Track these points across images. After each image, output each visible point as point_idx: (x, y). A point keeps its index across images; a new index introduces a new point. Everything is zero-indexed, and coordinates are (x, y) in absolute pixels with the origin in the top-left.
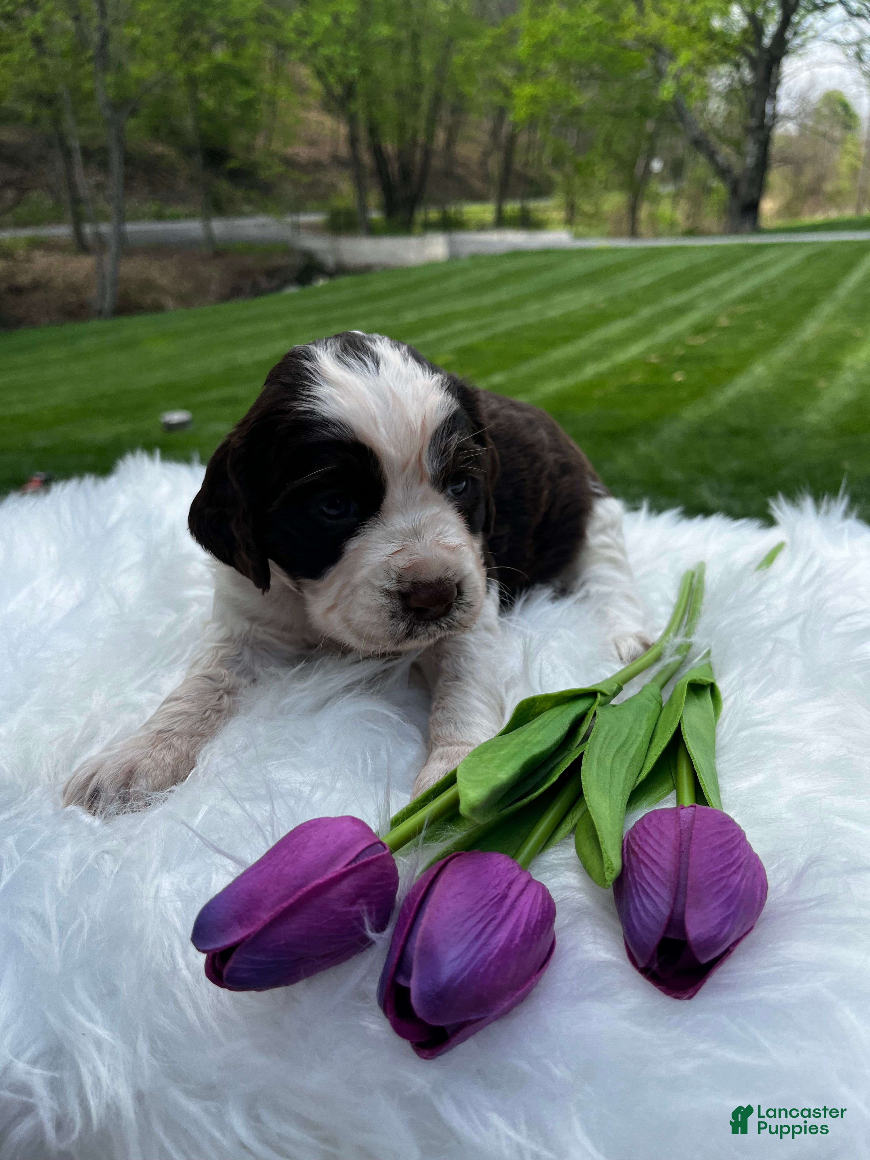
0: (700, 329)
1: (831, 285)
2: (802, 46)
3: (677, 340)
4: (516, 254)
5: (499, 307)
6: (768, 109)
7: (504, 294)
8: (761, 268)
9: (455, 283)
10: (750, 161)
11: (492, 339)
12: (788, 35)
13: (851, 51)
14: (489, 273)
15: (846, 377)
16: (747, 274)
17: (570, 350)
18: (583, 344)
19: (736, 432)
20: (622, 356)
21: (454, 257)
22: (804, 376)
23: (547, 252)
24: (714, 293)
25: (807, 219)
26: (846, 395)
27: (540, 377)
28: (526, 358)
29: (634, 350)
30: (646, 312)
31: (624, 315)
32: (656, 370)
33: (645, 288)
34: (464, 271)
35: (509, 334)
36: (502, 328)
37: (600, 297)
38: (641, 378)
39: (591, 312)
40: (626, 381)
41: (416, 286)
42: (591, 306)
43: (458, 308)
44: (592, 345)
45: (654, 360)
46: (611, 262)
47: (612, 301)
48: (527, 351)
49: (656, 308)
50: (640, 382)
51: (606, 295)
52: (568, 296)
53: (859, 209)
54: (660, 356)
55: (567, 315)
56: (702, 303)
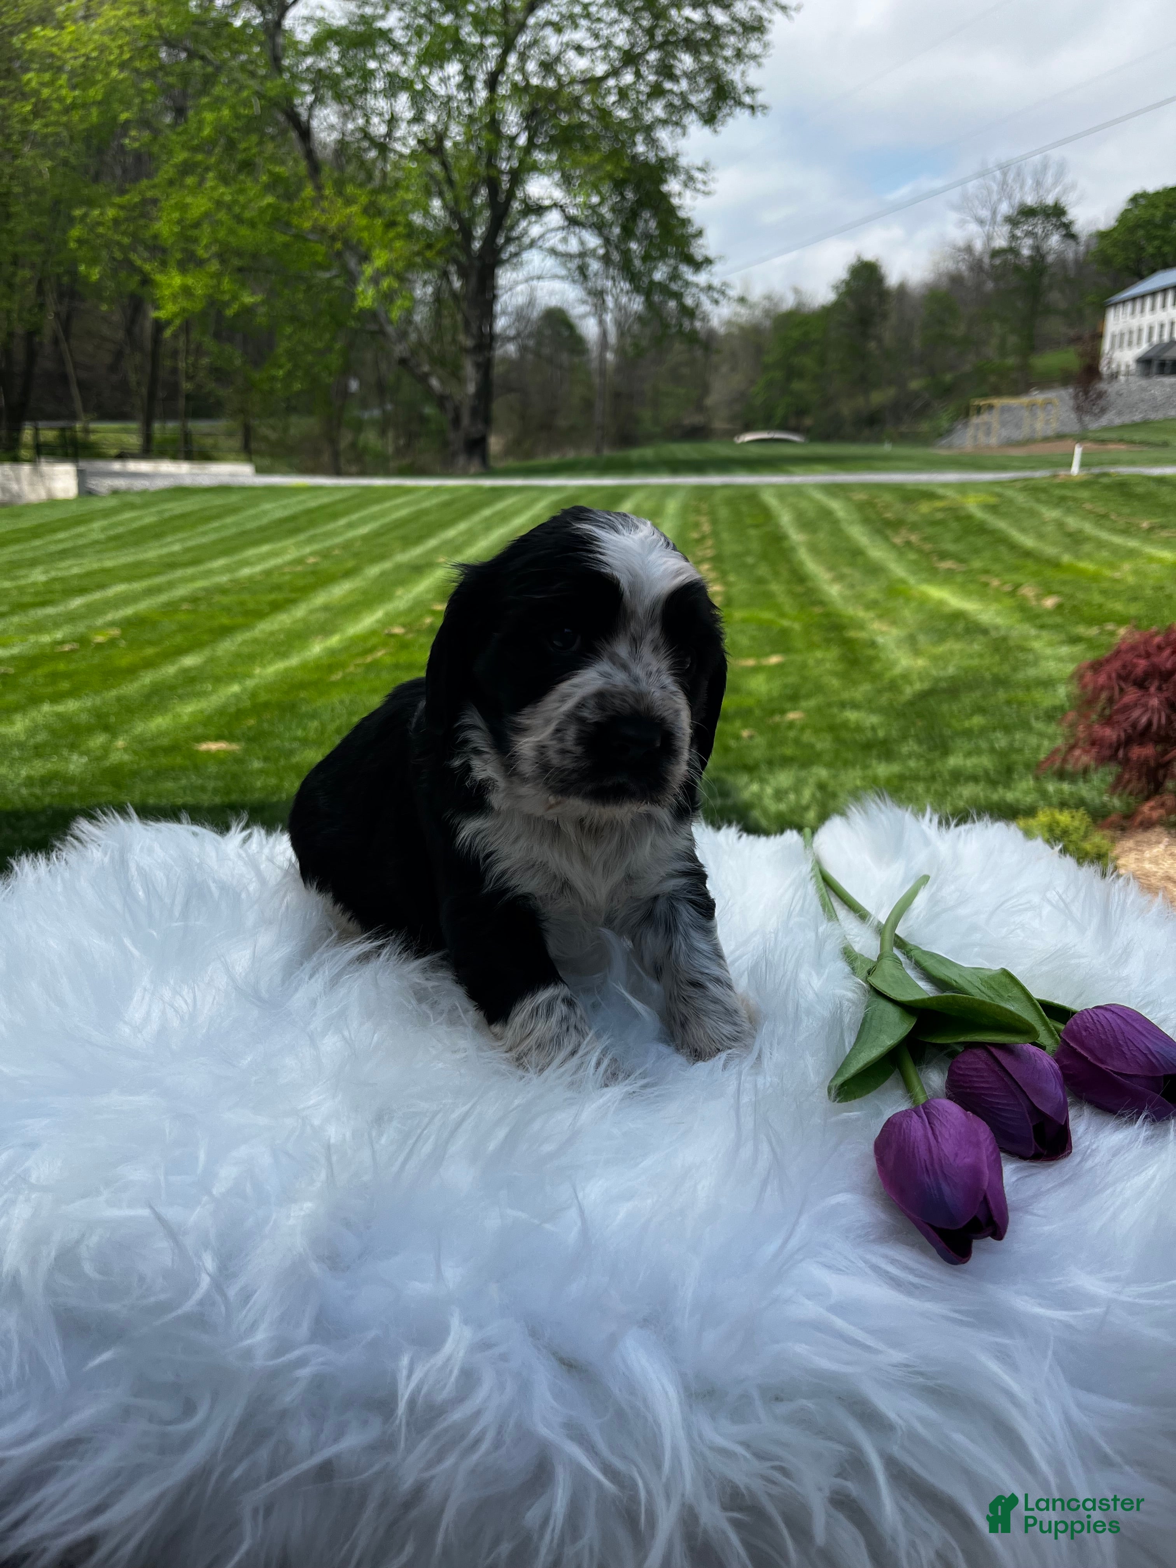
2: (516, 255)
3: (420, 606)
4: (181, 491)
5: (170, 564)
6: (486, 328)
7: (174, 546)
8: (504, 517)
9: (96, 529)
10: (472, 389)
11: (171, 608)
12: (501, 240)
13: (574, 264)
14: (149, 518)
16: (489, 525)
17: (283, 620)
18: (300, 612)
20: (355, 629)
21: (87, 495)
23: (223, 490)
24: (455, 548)
25: (541, 462)
28: (225, 631)
29: (368, 621)
30: (374, 571)
31: (348, 574)
33: (365, 538)
34: (106, 513)
35: (194, 600)
36: (181, 591)
37: (308, 550)
38: (385, 654)
39: (299, 568)
40: (369, 659)
41: (36, 532)
42: (300, 561)
43: (109, 564)
44: (312, 612)
45: (398, 630)
46: (313, 504)
47: (325, 554)
48: (225, 620)
49: (387, 565)
50: (388, 660)
51: (316, 547)
52: (265, 548)
53: (598, 450)
54: (404, 626)
55: (268, 573)
56: (442, 559)
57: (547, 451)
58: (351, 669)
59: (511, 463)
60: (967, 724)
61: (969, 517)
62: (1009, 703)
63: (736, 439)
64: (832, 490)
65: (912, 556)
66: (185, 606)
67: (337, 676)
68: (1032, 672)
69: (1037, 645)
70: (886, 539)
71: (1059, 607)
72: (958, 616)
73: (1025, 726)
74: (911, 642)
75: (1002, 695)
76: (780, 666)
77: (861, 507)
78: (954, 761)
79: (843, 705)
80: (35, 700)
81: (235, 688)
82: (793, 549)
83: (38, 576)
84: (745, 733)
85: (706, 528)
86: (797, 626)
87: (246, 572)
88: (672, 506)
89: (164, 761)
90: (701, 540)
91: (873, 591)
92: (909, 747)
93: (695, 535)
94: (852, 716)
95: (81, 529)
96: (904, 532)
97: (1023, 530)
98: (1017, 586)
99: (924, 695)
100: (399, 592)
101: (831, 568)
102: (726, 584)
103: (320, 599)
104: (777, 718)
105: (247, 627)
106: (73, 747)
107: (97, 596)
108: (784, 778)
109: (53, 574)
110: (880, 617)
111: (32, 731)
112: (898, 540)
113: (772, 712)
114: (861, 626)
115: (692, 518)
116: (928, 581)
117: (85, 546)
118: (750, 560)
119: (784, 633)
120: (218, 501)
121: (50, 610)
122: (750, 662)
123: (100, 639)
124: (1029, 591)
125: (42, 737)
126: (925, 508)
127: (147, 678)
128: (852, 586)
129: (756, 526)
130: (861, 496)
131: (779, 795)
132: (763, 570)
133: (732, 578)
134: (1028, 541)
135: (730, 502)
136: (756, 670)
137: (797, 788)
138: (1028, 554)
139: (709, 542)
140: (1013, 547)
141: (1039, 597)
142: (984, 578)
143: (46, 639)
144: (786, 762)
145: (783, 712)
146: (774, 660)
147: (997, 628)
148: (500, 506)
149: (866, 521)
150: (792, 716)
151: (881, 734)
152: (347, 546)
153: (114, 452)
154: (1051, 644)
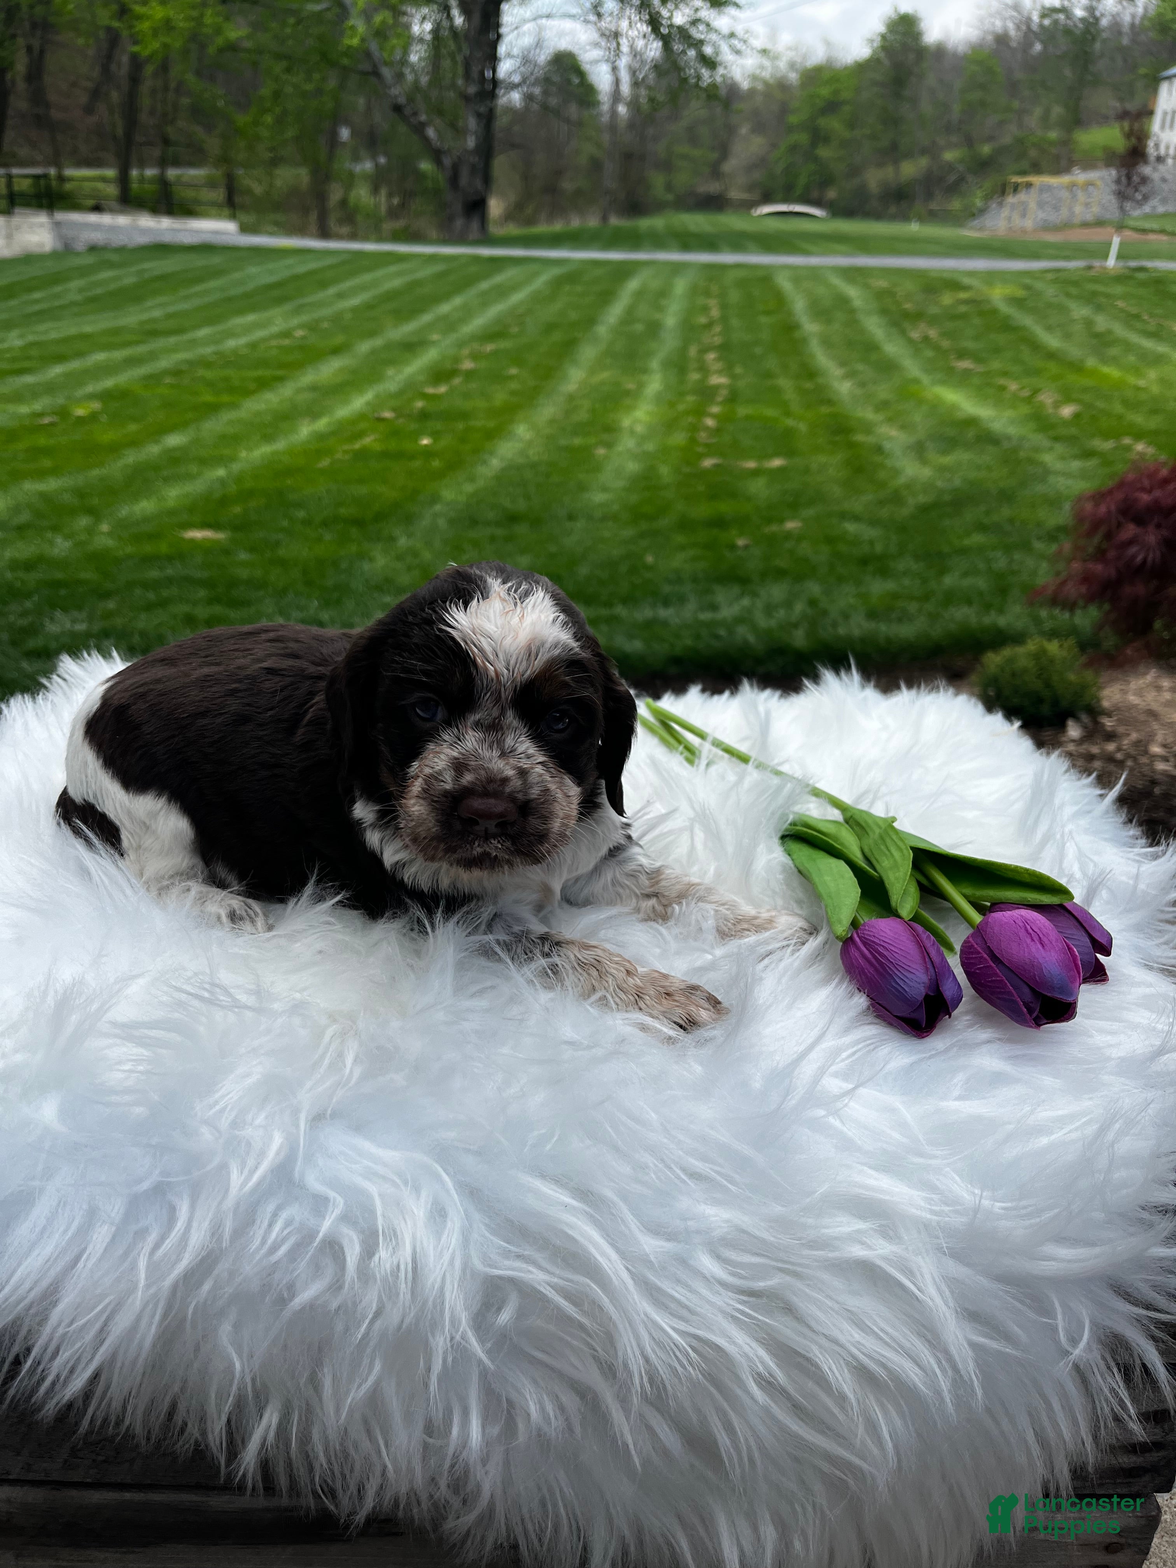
0: (439, 375)
1: (590, 322)
3: (411, 389)
4: (161, 249)
5: (150, 332)
6: (489, 72)
8: (502, 292)
9: (73, 289)
11: (153, 379)
13: (588, 2)
14: (127, 278)
15: (627, 443)
16: (486, 299)
17: (270, 400)
18: (288, 391)
19: (513, 518)
20: (344, 412)
21: (66, 250)
22: (577, 441)
23: (206, 248)
24: (449, 325)
25: (545, 228)
26: (632, 467)
27: (233, 440)
28: (211, 409)
29: (359, 402)
30: (364, 347)
31: (336, 351)
32: (395, 433)
33: (354, 310)
34: (84, 271)
35: (176, 372)
36: (164, 363)
37: (295, 321)
38: (375, 440)
39: (286, 342)
40: (357, 445)
41: (13, 291)
42: (286, 334)
43: (88, 329)
44: (299, 391)
45: (388, 414)
46: (301, 269)
47: (313, 327)
48: (209, 398)
49: (378, 342)
50: (378, 447)
51: (305, 318)
52: (251, 318)
53: (605, 218)
54: (394, 410)
55: (253, 346)
56: (435, 337)
57: (551, 218)
58: (339, 456)
59: (512, 230)
60: (967, 542)
61: (994, 312)
62: (1011, 521)
63: (753, 211)
64: (851, 274)
65: (930, 353)
66: (168, 380)
67: (325, 463)
68: (1040, 488)
69: (1048, 458)
70: (903, 332)
71: (1077, 416)
72: (971, 422)
73: (1025, 546)
74: (919, 450)
75: (1006, 512)
76: (781, 470)
77: (880, 295)
78: (948, 580)
79: (844, 516)
80: (17, 476)
81: (221, 472)
82: (804, 341)
83: (15, 340)
84: (741, 542)
85: (715, 313)
86: (803, 427)
87: (231, 343)
88: (680, 286)
89: (148, 548)
90: (709, 325)
91: (883, 392)
92: (905, 563)
93: (703, 320)
94: (851, 527)
95: (58, 289)
96: (922, 326)
97: (1049, 328)
98: (1036, 392)
99: (924, 509)
100: (390, 372)
101: (842, 364)
102: (733, 377)
103: (308, 378)
104: (774, 528)
105: (233, 406)
106: (55, 529)
107: (75, 365)
108: (777, 591)
109: (31, 338)
110: (890, 420)
111: (16, 509)
112: (915, 335)
113: (769, 521)
114: (868, 429)
115: (701, 301)
116: (943, 382)
117: (62, 307)
118: (758, 350)
119: (789, 433)
120: (199, 261)
121: (29, 379)
122: (751, 464)
123: (80, 412)
124: (1047, 398)
125: (24, 517)
126: (947, 299)
127: (131, 458)
128: (862, 385)
129: (768, 313)
130: (882, 284)
131: (769, 609)
132: (772, 363)
133: (738, 370)
134: (1052, 341)
135: (741, 283)
136: (756, 473)
137: (788, 604)
138: (1051, 355)
139: (717, 329)
140: (1036, 346)
141: (1057, 405)
142: (1002, 381)
143: (24, 409)
144: (780, 574)
145: (782, 521)
146: (777, 462)
147: (1009, 438)
148: (499, 279)
149: (884, 312)
150: (791, 525)
151: (879, 548)
152: (337, 319)
153: (91, 202)
154: (1063, 458)
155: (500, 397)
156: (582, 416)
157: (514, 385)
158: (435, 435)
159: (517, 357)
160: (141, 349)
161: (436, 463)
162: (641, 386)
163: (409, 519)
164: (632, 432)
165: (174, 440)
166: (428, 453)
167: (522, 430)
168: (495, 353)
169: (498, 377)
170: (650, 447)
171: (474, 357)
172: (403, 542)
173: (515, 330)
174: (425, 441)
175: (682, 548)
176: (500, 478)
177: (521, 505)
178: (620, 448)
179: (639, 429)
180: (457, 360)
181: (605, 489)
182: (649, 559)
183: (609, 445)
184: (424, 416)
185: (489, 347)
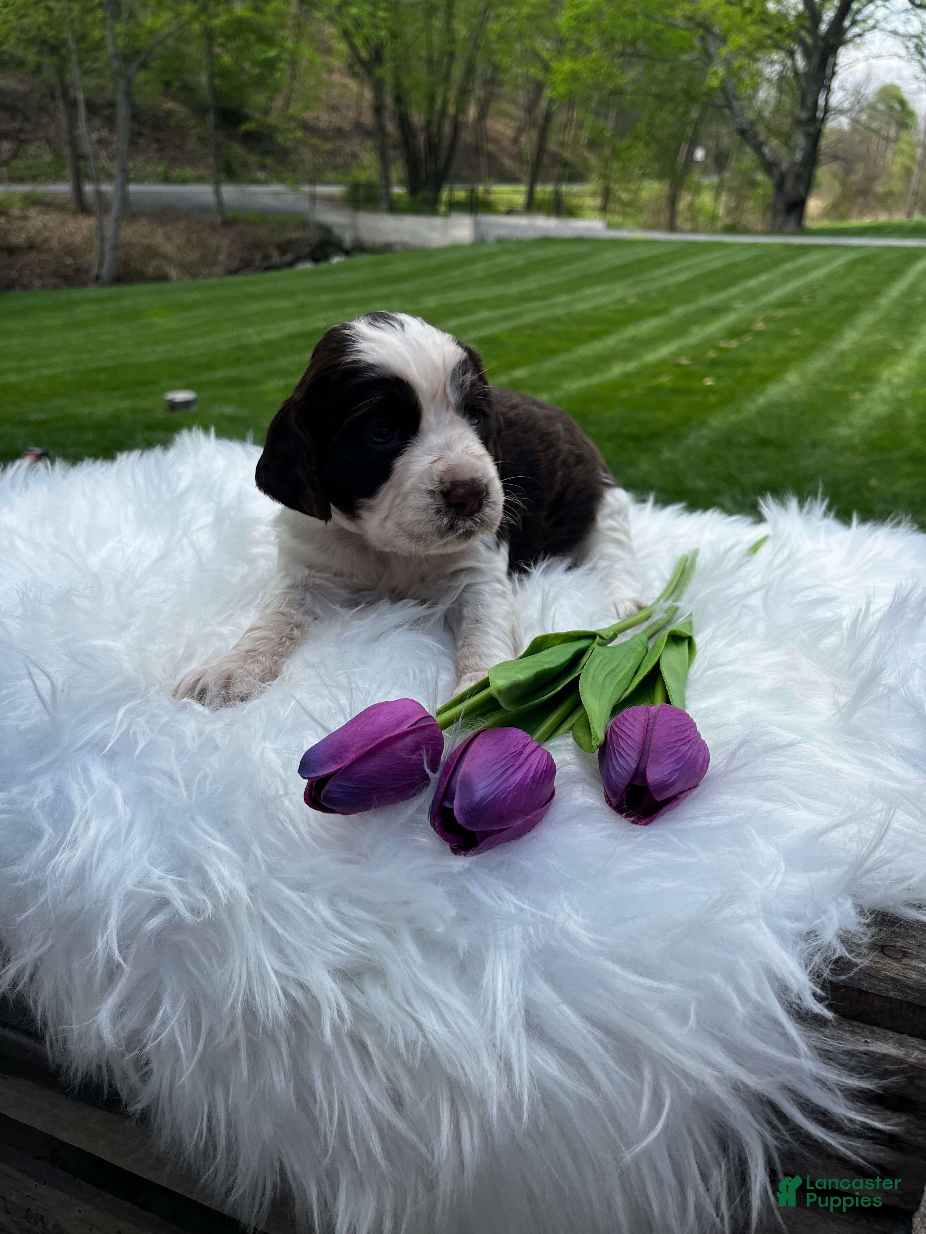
0: (734, 333)
1: (874, 295)
2: (860, 35)
3: (710, 342)
4: (546, 241)
5: (525, 297)
6: (821, 102)
7: (531, 283)
8: (802, 271)
9: (479, 269)
10: (798, 156)
11: (516, 331)
12: (847, 23)
13: (912, 44)
14: (518, 260)
15: (882, 390)
16: (788, 277)
17: (597, 347)
18: (611, 341)
19: (764, 442)
20: (652, 357)
21: (480, 240)
22: (838, 388)
23: (579, 240)
24: (752, 295)
25: (854, 222)
26: (881, 409)
27: (563, 374)
28: (552, 352)
29: (664, 351)
30: (678, 311)
31: (656, 313)
32: (686, 373)
33: (680, 285)
34: (490, 256)
35: (534, 326)
36: (528, 319)
37: (632, 292)
38: (670, 379)
39: (622, 307)
40: (654, 383)
41: (438, 269)
42: (622, 300)
44: (620, 342)
45: (684, 361)
47: (644, 297)
48: (553, 344)
49: (691, 308)
50: (670, 385)
52: (598, 289)
53: (909, 214)
54: (691, 358)
55: (595, 309)
56: (738, 305)
57: (862, 213)
58: (637, 390)
59: (829, 224)
66: (526, 331)
67: (625, 394)
87: (580, 307)
100: (695, 329)
103: (631, 331)
105: (568, 351)
117: (470, 281)
120: (573, 249)
148: (803, 261)
152: (664, 290)
153: (503, 208)
155: (780, 350)
156: (848, 367)
157: (795, 343)
158: (718, 378)
159: (803, 322)
160: (513, 310)
161: (713, 399)
162: (908, 345)
163: (678, 438)
164: (889, 382)
165: (520, 373)
166: (710, 391)
167: (793, 378)
168: (785, 318)
169: (782, 336)
170: (903, 394)
171: (767, 320)
172: (667, 454)
173: (805, 300)
174: (709, 382)
175: (908, 476)
176: (761, 413)
177: (773, 433)
178: (875, 394)
179: (896, 380)
180: (752, 321)
181: (851, 426)
182: (873, 482)
183: (864, 392)
184: (714, 363)
185: (781, 313)
